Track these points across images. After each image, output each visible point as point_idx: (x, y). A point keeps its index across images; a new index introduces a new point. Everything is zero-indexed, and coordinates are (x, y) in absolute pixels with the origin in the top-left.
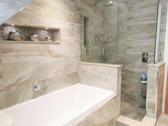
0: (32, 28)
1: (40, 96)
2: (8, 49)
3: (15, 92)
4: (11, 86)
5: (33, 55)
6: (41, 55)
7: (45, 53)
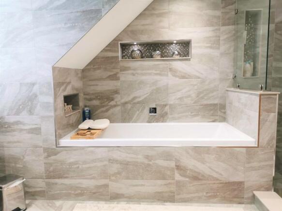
0: (158, 44)
1: (157, 122)
2: (126, 67)
3: (130, 110)
4: (126, 103)
5: (150, 74)
6: (160, 74)
7: (166, 73)
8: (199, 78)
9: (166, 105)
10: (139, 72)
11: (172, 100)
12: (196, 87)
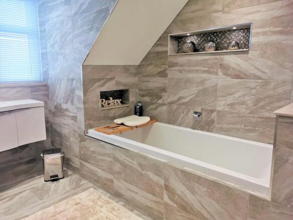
1: (201, 130)
3: (175, 111)
4: (172, 103)
5: (197, 71)
6: (208, 72)
7: (215, 70)
8: (260, 78)
9: (212, 111)
10: (186, 68)
11: (221, 105)
12: (254, 91)
